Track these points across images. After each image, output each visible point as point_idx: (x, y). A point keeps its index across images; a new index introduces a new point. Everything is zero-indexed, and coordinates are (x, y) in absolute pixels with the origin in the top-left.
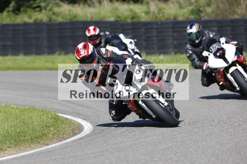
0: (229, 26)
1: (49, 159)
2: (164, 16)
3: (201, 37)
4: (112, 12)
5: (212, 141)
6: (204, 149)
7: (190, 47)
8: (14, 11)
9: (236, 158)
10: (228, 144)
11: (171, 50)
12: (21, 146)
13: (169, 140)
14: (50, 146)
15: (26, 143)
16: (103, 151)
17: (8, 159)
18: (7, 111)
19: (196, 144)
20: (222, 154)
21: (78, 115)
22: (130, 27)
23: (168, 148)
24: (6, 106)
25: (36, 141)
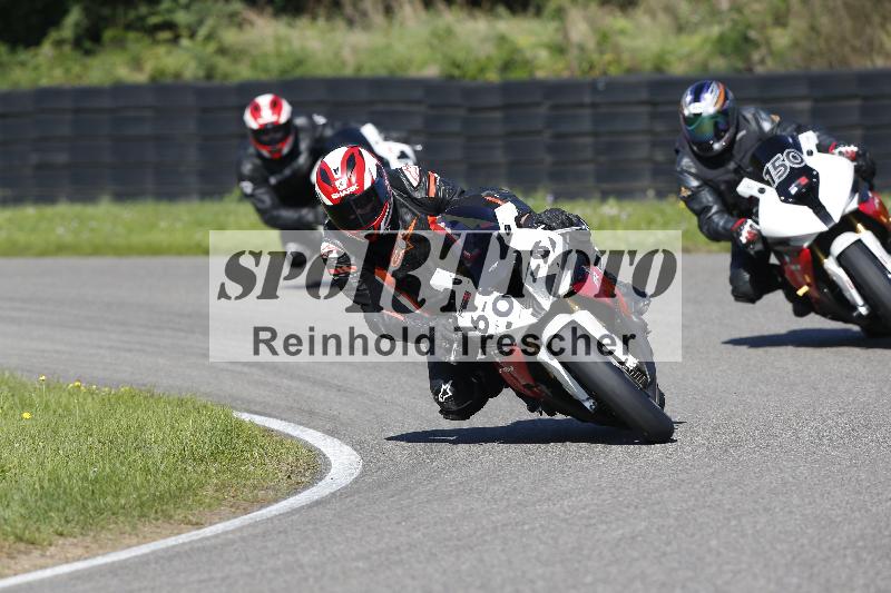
0: (854, 97)
1: (205, 576)
2: (618, 61)
3: (732, 130)
4: (431, 46)
5: (790, 512)
6: (762, 540)
7: (691, 164)
8: (77, 43)
9: (877, 574)
10: (849, 524)
11: (645, 182)
12: (103, 528)
13: (636, 507)
14: (208, 531)
15: (122, 518)
16: (397, 548)
17: (57, 576)
18: (53, 406)
19: (733, 523)
20: (827, 559)
21: (309, 417)
22: (496, 100)
23: (633, 538)
24: (48, 386)
25: (156, 512)
